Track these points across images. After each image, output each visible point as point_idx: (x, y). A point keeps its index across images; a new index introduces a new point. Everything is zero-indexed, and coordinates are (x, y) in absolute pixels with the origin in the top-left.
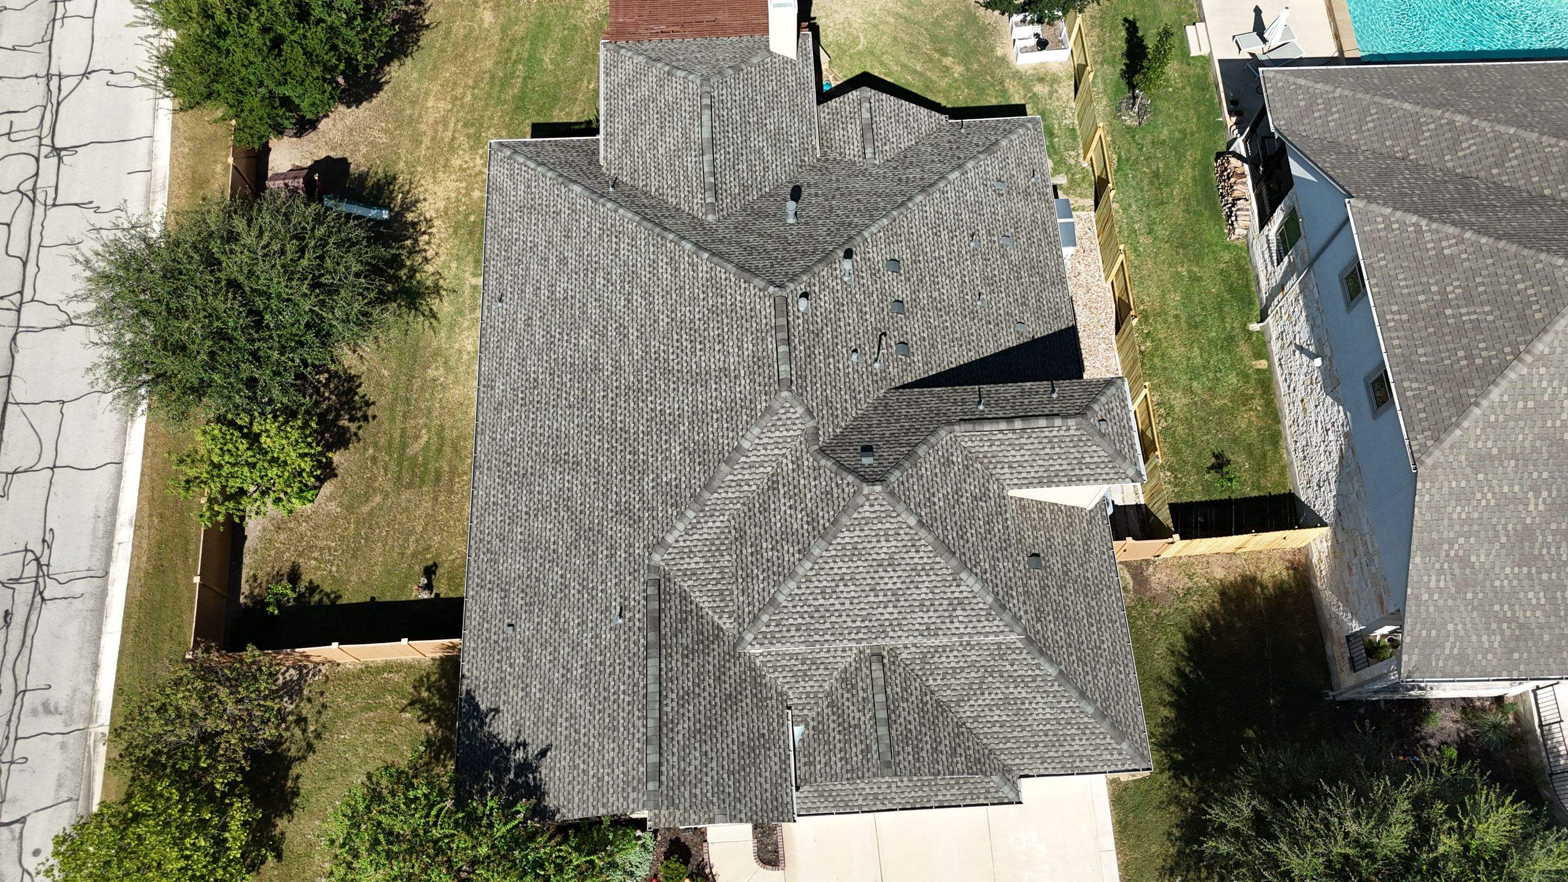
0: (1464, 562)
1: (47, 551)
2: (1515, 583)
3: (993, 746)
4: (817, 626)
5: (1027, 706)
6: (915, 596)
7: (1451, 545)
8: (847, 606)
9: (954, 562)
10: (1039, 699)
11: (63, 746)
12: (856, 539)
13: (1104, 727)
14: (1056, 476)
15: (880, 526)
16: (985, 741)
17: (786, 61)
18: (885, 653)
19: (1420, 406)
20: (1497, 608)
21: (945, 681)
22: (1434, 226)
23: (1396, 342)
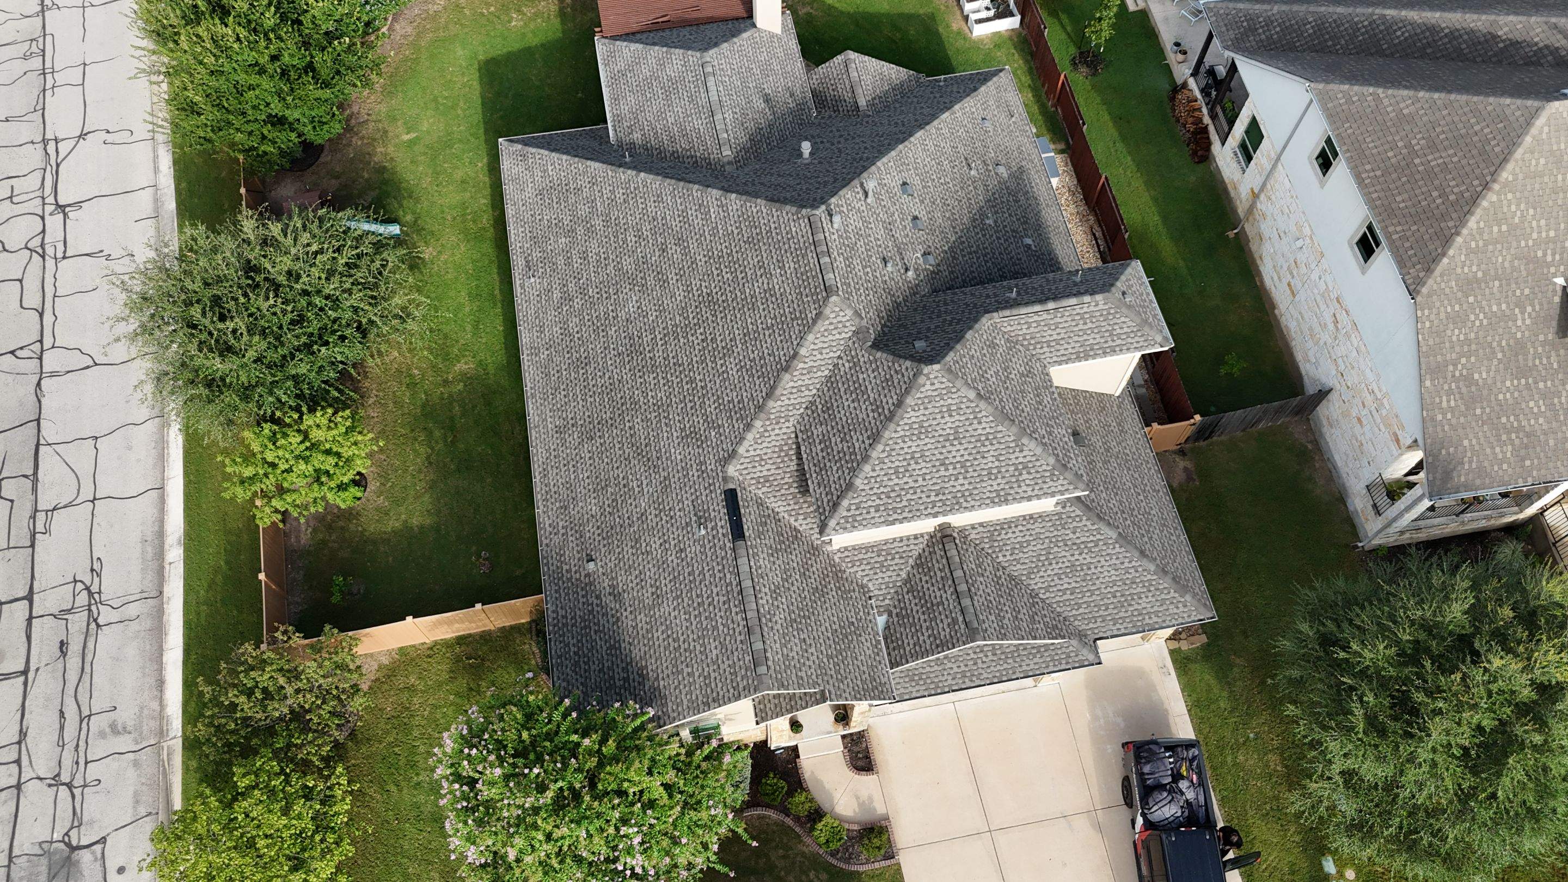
0: (1468, 380)
1: (96, 580)
2: (1516, 394)
3: (1066, 614)
4: (895, 505)
5: (1093, 570)
6: (983, 466)
7: (1455, 365)
8: (921, 482)
9: (1014, 429)
10: (1103, 563)
11: (136, 764)
12: (922, 418)
13: (1165, 583)
14: (1092, 349)
15: (942, 402)
16: (1058, 609)
17: (772, 35)
18: (955, 535)
19: (1407, 245)
20: (1504, 420)
21: (1015, 556)
22: (1390, 92)
23: (1375, 196)
